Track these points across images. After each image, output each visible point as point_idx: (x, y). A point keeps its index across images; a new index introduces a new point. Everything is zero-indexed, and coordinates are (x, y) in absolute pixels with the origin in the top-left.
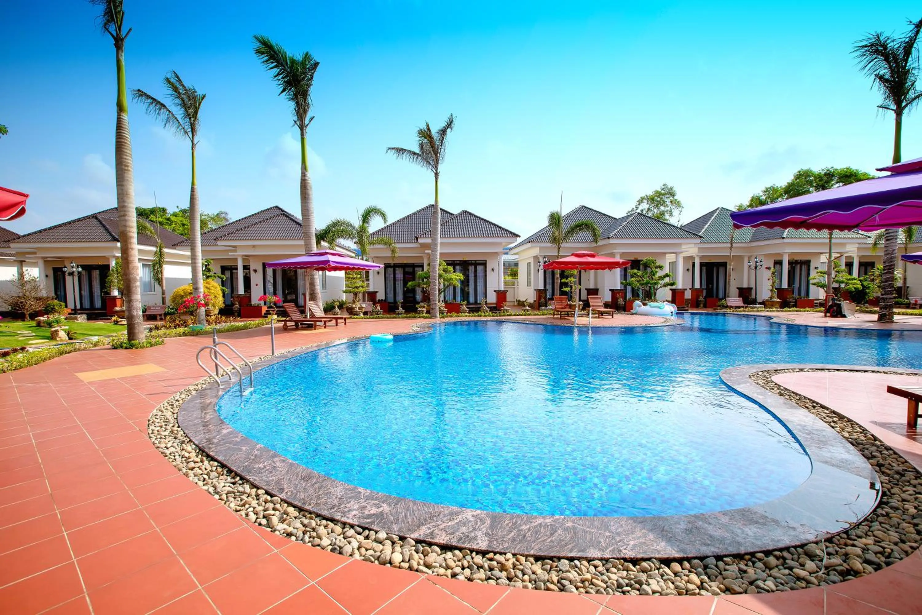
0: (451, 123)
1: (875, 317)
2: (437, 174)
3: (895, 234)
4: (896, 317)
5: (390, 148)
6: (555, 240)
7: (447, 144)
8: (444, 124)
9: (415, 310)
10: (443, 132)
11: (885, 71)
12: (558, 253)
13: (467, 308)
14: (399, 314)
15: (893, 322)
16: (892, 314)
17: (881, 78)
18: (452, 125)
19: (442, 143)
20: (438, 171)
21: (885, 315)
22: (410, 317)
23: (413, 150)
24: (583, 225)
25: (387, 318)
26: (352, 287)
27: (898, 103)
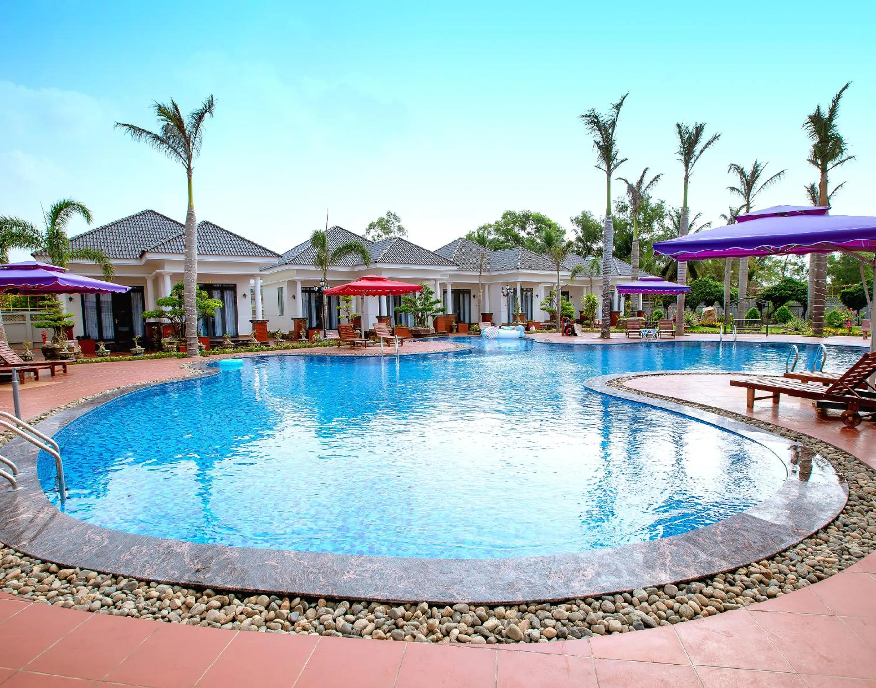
0: (210, 107)
1: (599, 335)
2: (189, 171)
3: (609, 269)
4: (612, 335)
5: (118, 124)
6: (321, 262)
7: (203, 131)
8: (200, 107)
9: (160, 348)
10: (199, 117)
11: (599, 139)
12: (325, 277)
13: (232, 342)
14: (136, 354)
15: (610, 338)
16: (609, 332)
17: (598, 144)
18: (213, 108)
19: (197, 130)
20: (192, 166)
21: (605, 333)
22: (155, 357)
23: (154, 133)
24: (351, 246)
25: (121, 360)
26: (52, 320)
27: (609, 166)
